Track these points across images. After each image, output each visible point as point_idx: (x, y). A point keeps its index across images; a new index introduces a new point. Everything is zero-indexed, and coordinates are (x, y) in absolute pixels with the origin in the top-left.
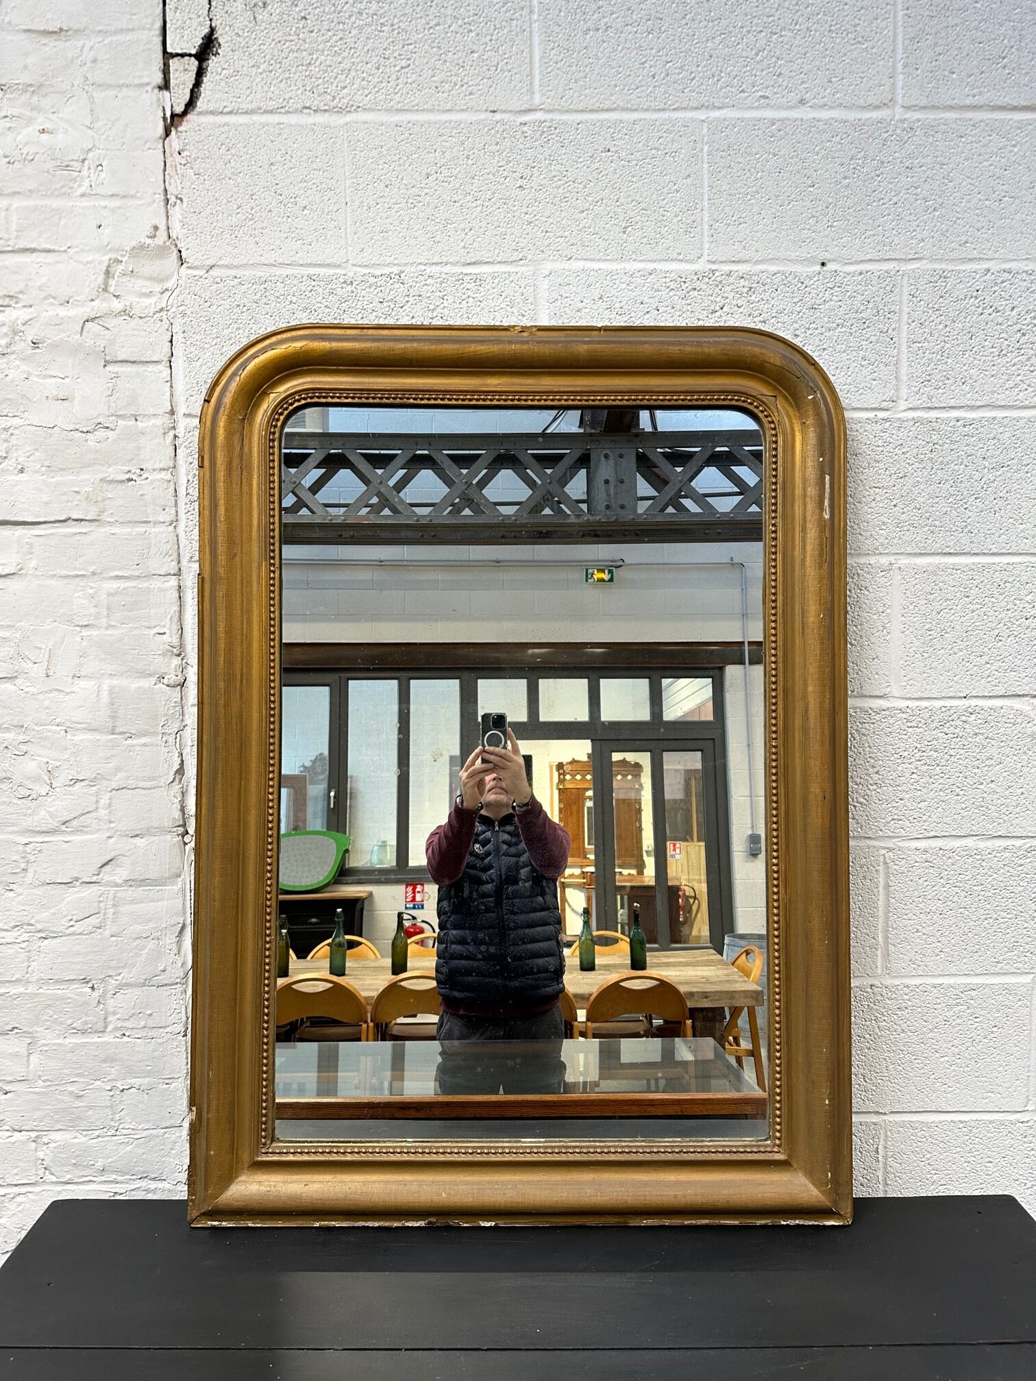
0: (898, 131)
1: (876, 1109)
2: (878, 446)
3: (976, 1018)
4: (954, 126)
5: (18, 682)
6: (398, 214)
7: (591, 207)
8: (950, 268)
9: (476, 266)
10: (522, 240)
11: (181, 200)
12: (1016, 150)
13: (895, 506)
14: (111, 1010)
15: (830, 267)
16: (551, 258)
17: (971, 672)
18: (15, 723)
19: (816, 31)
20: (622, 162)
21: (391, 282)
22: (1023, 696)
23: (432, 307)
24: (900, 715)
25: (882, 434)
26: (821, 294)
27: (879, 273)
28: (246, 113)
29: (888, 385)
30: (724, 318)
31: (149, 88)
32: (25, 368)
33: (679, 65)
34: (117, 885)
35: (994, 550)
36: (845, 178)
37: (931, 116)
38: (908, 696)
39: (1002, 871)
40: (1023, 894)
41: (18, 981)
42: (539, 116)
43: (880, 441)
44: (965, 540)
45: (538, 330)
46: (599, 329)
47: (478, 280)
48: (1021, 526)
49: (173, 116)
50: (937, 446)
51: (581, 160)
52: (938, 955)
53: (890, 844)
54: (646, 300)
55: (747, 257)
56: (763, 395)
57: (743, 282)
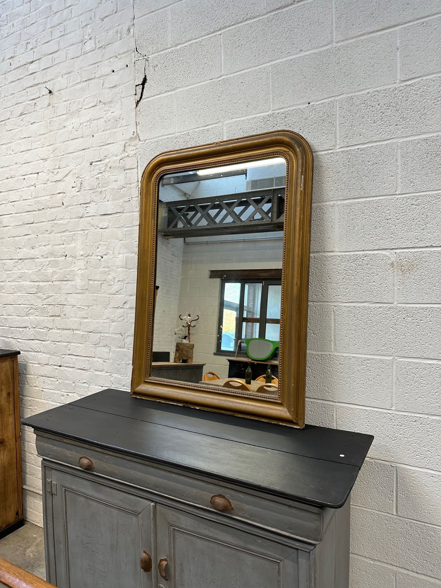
0: (334, 51)
1: (332, 400)
2: (329, 163)
3: (370, 371)
4: (354, 44)
5: (108, 255)
6: (188, 115)
7: (238, 101)
8: (354, 95)
9: (207, 126)
10: (219, 116)
11: (139, 123)
12: (378, 46)
13: (336, 183)
14: (126, 342)
15: (311, 104)
16: (227, 119)
17: (365, 241)
18: (107, 266)
19: (305, 26)
20: (246, 85)
21: (186, 135)
22: (386, 249)
24: (338, 258)
25: (330, 158)
26: (308, 114)
27: (328, 102)
28: (153, 96)
29: (332, 141)
30: (277, 128)
31: (133, 95)
32: (108, 174)
33: (262, 50)
34: (127, 309)
35: (373, 195)
36: (316, 72)
37: (346, 42)
38: (341, 251)
39: (379, 316)
40: (388, 325)
41: (107, 333)
42: (223, 77)
43: (330, 161)
44: (362, 193)
45: (221, 142)
47: (208, 130)
48: (384, 185)
49: (138, 101)
50: (351, 160)
51: (235, 88)
52: (354, 346)
53: (335, 304)
54: (253, 127)
55: (284, 107)
56: (285, 151)
57: (283, 115)
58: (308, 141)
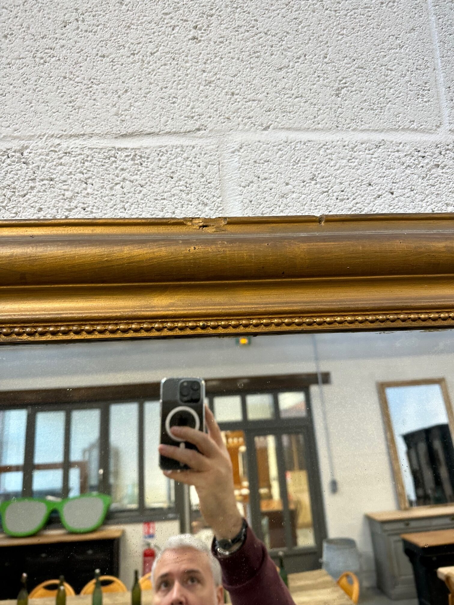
6: (21, 71)
7: (291, 64)
9: (135, 139)
10: (198, 104)
16: (241, 127)
20: (327, 12)
21: (8, 161)
23: (68, 194)
45: (229, 223)
46: (318, 220)
47: (138, 157)
51: (273, 8)
54: (375, 180)
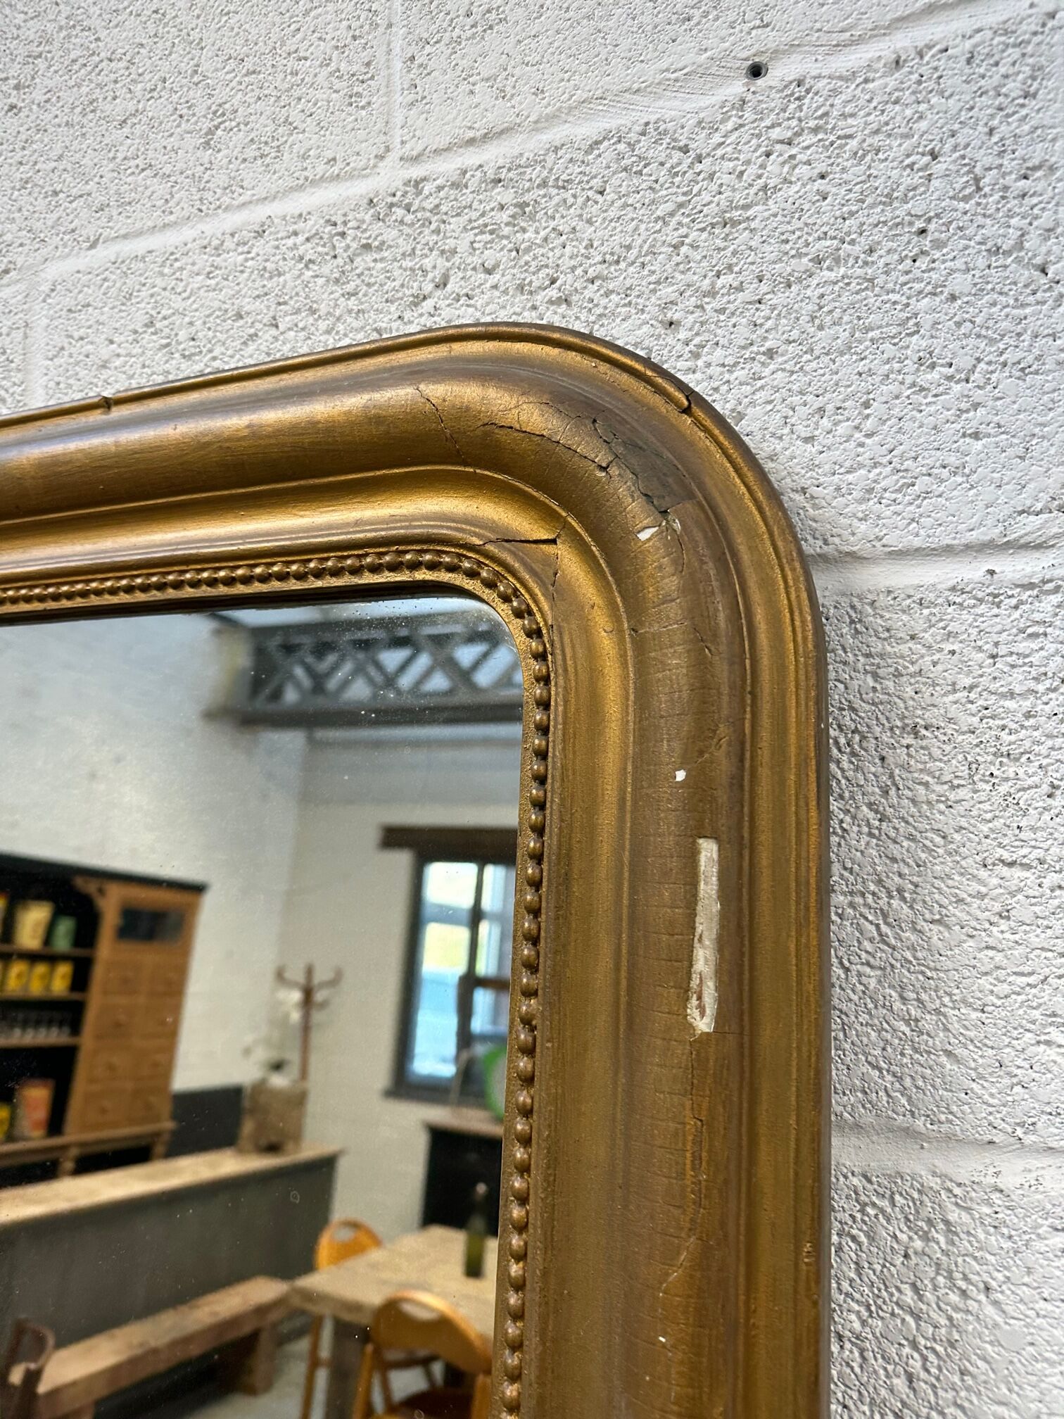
2: (1011, 695)
7: (141, 106)
15: (778, 74)
16: (59, 252)
25: (1024, 646)
26: (752, 170)
27: (968, 45)
29: (1037, 447)
43: (1018, 674)
46: (104, 403)
54: (248, 305)
55: (511, 118)
56: (508, 540)
57: (507, 196)
58: (760, 446)
